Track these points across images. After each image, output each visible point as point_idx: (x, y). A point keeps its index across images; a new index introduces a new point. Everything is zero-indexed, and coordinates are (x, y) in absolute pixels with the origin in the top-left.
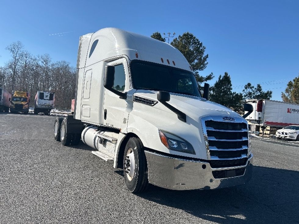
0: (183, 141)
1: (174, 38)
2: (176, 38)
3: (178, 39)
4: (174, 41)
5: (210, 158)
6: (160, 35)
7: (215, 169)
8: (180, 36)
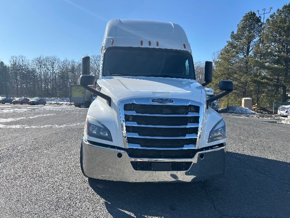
0: (102, 127)
1: (272, 13)
2: (274, 13)
3: (276, 14)
4: (271, 16)
5: (128, 146)
6: (254, 13)
7: (133, 160)
8: (278, 10)
